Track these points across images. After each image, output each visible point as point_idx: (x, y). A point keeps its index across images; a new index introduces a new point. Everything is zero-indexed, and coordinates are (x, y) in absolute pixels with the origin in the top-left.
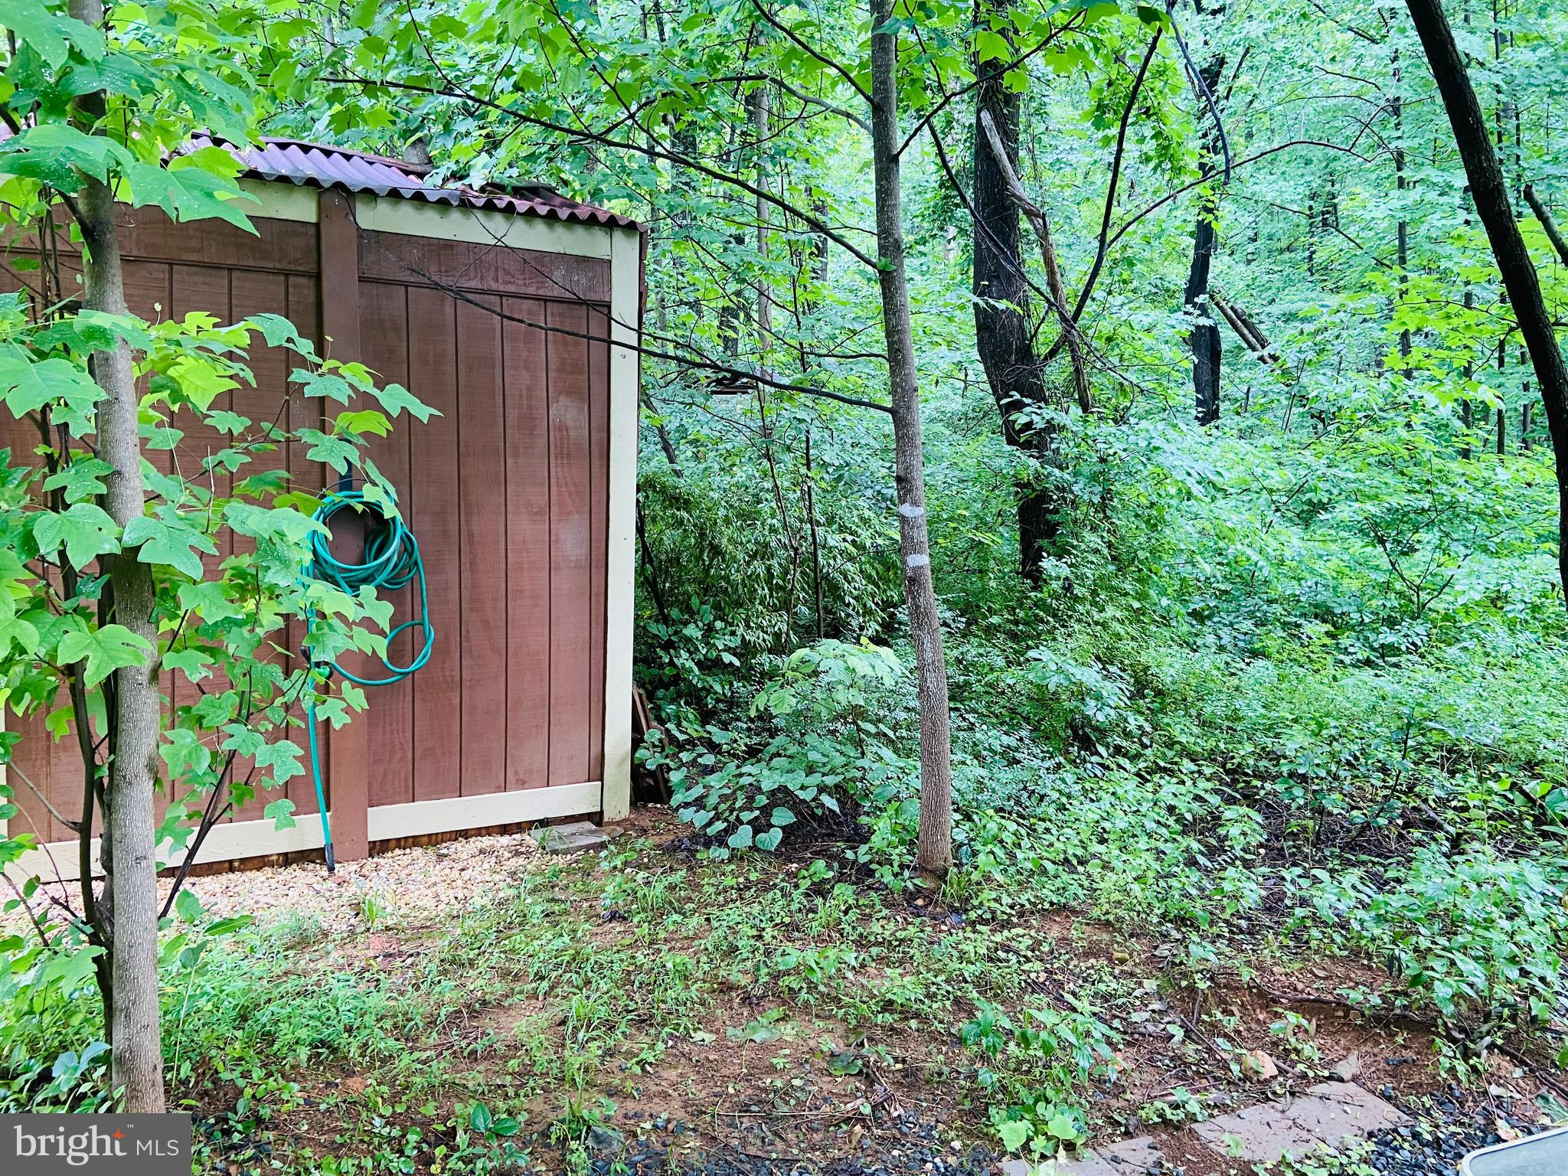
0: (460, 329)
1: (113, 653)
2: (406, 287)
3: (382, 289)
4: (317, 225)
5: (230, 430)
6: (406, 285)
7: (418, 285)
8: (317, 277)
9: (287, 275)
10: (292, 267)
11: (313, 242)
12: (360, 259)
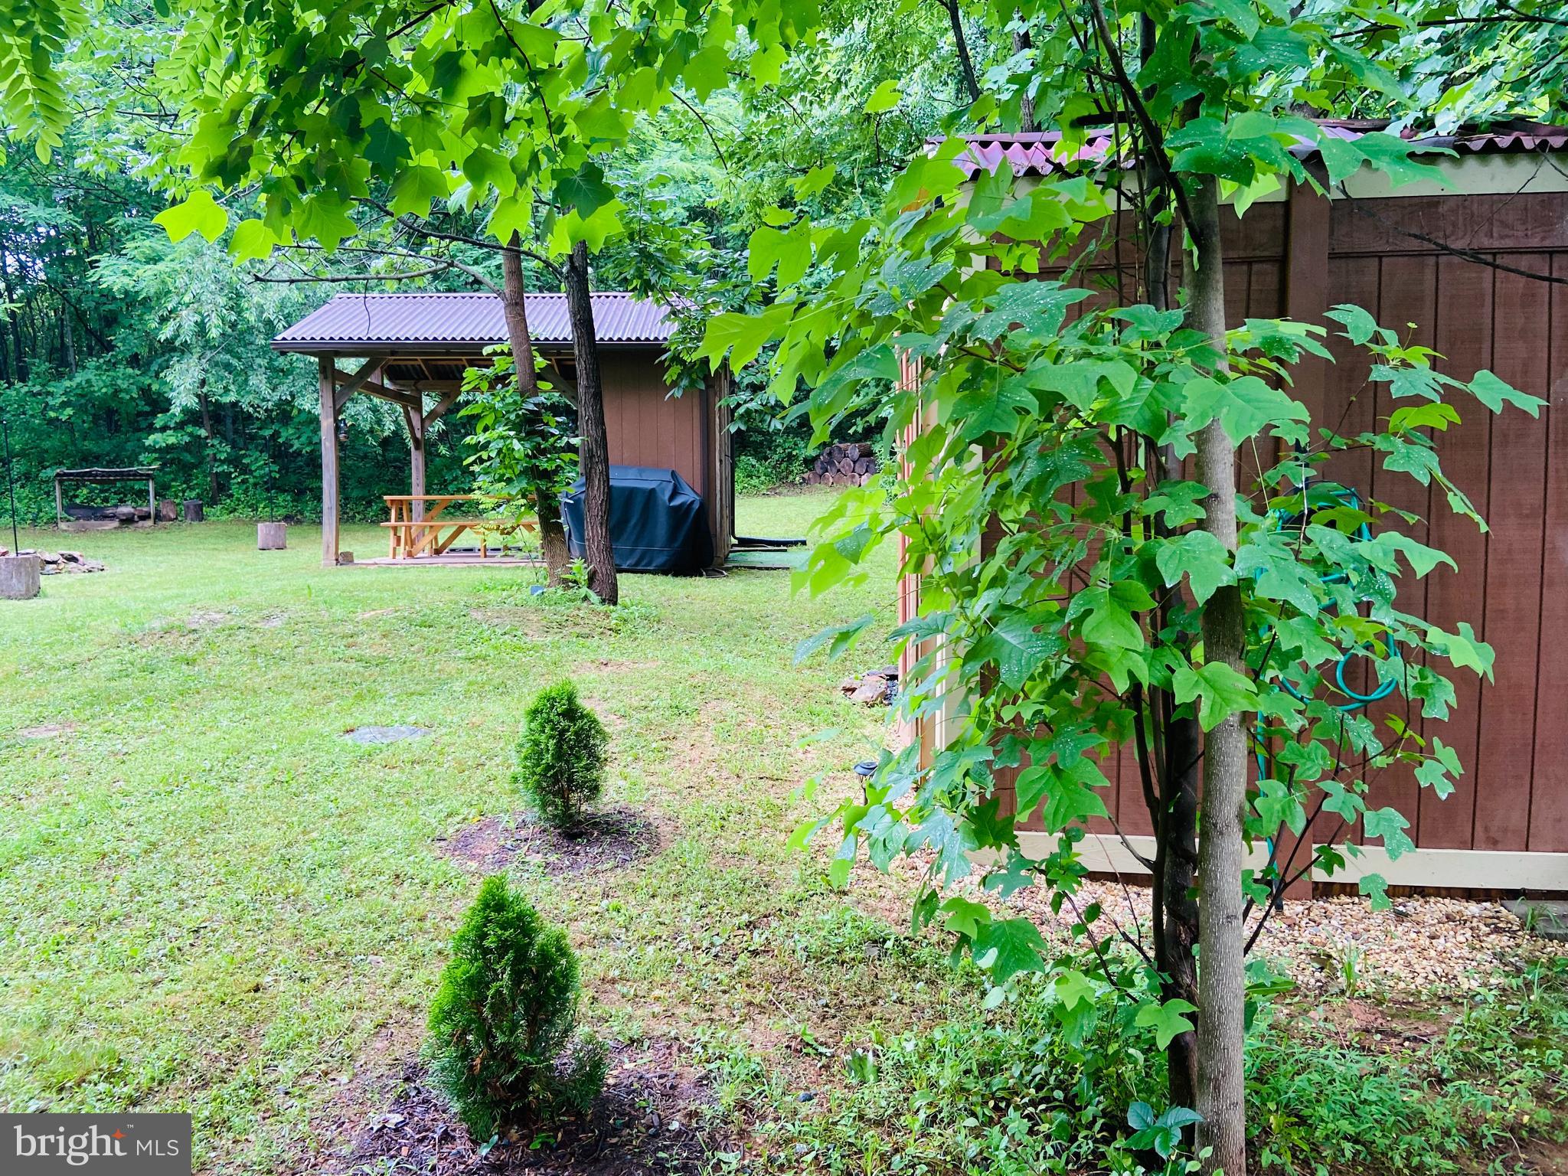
0: (1441, 300)
1: (1225, 695)
2: (1380, 258)
3: (1352, 264)
4: (1287, 205)
5: (1297, 441)
6: (1380, 256)
7: (1393, 254)
8: (1283, 262)
9: (1250, 264)
10: (1258, 253)
11: (1280, 223)
12: (1332, 233)
